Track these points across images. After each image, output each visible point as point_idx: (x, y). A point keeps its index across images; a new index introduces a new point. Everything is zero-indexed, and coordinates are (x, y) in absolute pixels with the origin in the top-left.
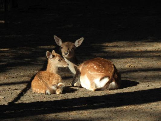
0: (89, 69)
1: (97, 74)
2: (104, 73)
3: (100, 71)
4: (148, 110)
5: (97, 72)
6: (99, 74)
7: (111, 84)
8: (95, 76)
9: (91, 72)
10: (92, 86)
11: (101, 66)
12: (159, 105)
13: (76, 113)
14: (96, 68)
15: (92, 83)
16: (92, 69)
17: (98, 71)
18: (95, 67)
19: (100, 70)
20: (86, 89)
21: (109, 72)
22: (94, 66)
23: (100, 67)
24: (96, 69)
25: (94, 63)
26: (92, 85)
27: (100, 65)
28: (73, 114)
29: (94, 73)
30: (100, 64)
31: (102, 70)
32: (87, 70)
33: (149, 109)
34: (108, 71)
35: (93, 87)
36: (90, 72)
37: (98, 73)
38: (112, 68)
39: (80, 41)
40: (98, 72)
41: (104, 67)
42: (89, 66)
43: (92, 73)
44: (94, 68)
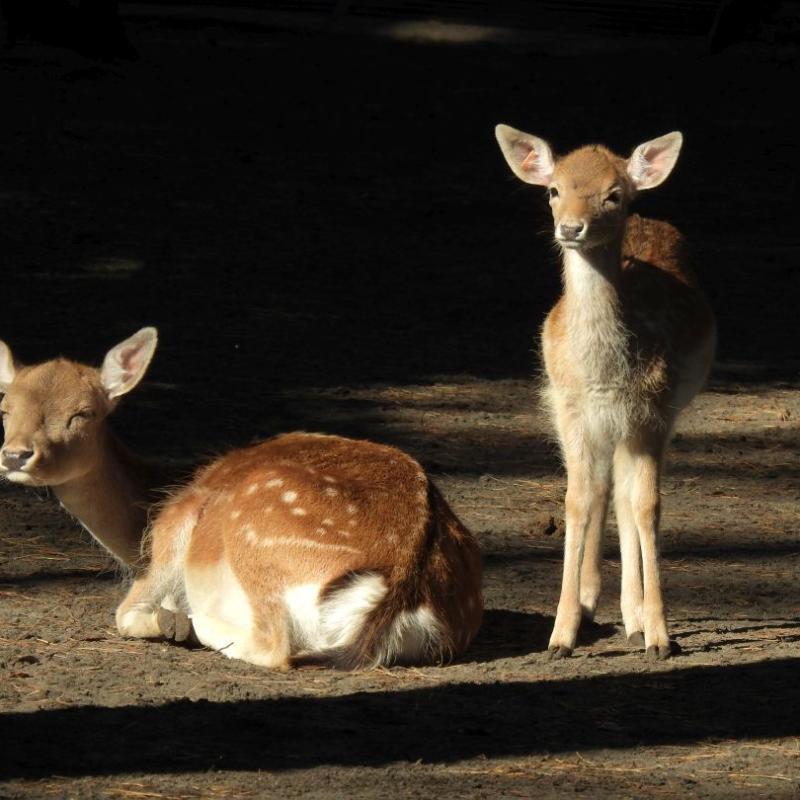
0: (250, 508)
1: (304, 551)
2: (355, 546)
3: (322, 531)
4: (664, 789)
5: (308, 536)
6: (321, 546)
7: (403, 619)
8: (289, 564)
9: (262, 532)
10: (263, 634)
11: (331, 492)
12: (748, 765)
13: (148, 788)
14: (295, 505)
15: (269, 614)
16: (269, 510)
17: (308, 525)
18: (290, 497)
19: (328, 521)
20: (224, 658)
21: (392, 538)
22: (284, 489)
23: (329, 502)
24: (299, 511)
25: (285, 472)
26: (262, 625)
27: (324, 485)
28: (128, 793)
29: (283, 540)
30: (329, 479)
31: (341, 524)
32: (236, 515)
33: (671, 785)
34: (382, 532)
35: (271, 637)
36: (251, 535)
37: (310, 543)
38: (412, 507)
39: (134, 352)
40: (313, 537)
41: (353, 499)
42: (253, 489)
43: (269, 542)
44: (286, 508)
